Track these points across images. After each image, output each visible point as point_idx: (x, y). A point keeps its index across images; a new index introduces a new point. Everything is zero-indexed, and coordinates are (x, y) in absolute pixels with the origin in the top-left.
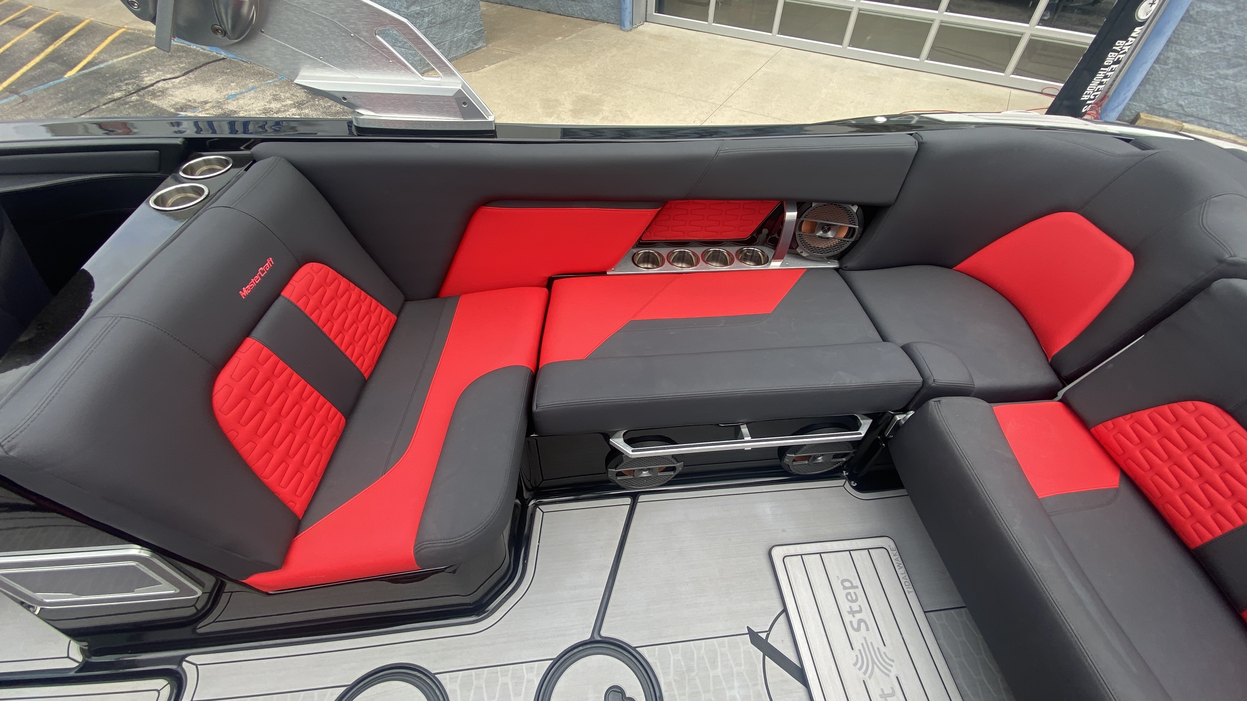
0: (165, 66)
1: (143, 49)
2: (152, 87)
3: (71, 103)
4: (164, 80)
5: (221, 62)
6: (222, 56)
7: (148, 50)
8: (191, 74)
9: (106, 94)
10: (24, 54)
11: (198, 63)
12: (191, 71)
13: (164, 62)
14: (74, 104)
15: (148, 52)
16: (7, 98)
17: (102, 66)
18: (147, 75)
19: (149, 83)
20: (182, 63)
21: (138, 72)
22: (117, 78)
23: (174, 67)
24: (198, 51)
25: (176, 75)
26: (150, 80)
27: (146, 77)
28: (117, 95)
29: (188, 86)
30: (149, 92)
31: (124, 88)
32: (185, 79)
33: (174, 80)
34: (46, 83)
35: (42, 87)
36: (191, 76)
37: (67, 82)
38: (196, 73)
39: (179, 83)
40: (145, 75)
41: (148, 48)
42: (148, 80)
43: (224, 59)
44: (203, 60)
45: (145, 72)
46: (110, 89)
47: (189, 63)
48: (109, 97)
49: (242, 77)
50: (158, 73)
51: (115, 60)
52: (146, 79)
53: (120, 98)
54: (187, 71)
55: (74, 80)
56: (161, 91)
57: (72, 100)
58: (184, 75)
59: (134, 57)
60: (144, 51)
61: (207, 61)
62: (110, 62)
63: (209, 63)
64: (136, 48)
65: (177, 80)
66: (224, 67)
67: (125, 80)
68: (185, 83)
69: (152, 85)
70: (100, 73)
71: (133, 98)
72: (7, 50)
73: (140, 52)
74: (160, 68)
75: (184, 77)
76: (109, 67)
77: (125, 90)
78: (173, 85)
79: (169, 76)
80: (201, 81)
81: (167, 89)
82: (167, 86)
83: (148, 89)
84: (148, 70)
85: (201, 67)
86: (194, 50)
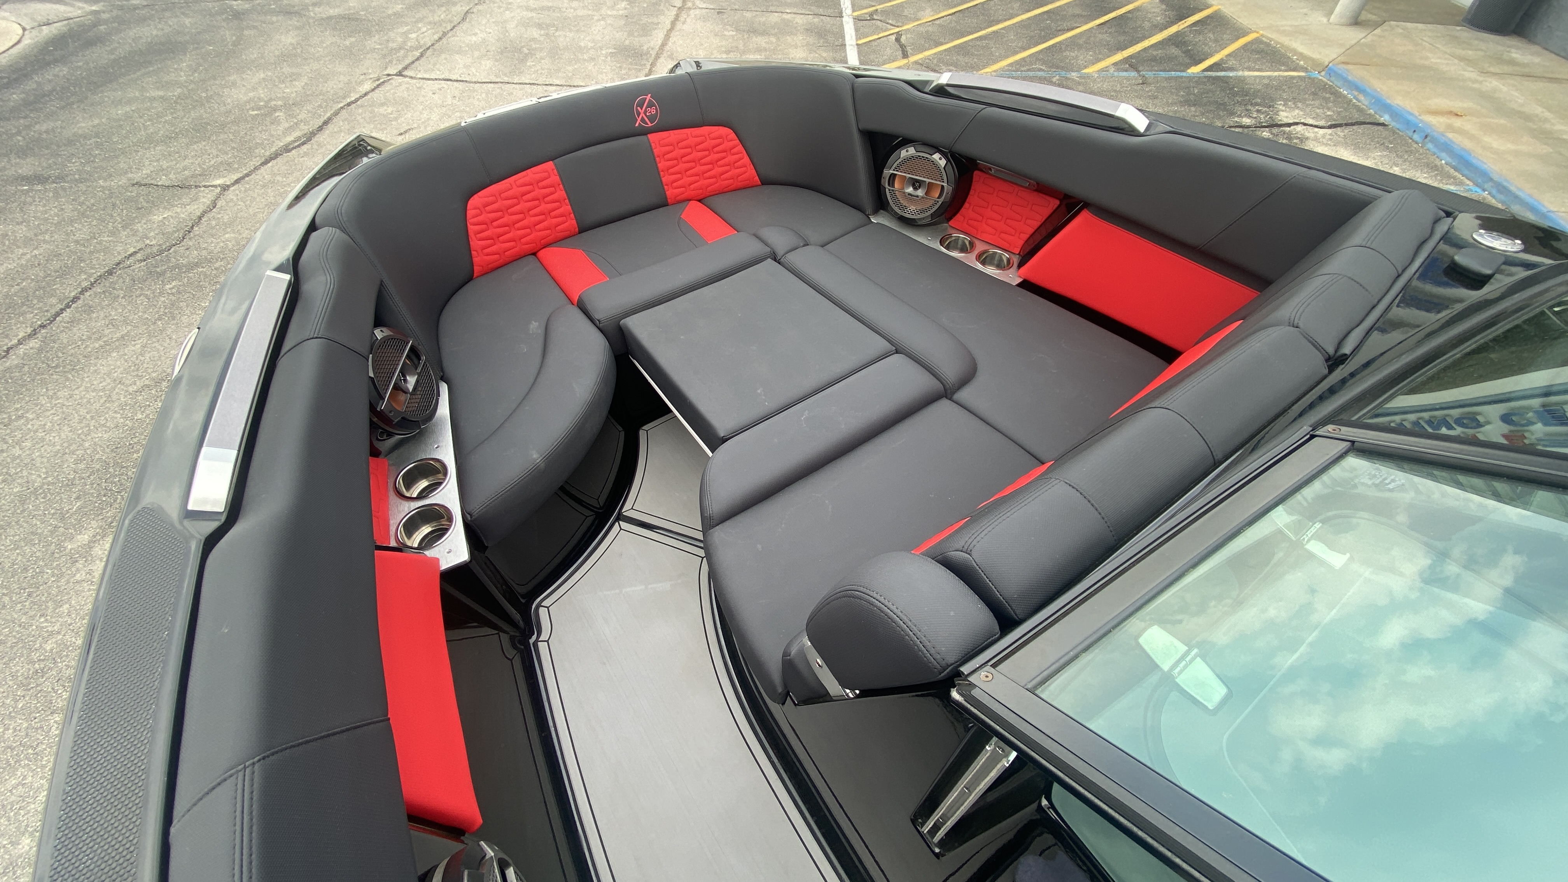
0: (1307, 105)
1: (1280, 70)
2: (1288, 129)
3: (1193, 109)
4: (1305, 124)
5: (1380, 128)
6: (1382, 120)
7: (1286, 74)
8: (1339, 128)
9: (1232, 114)
10: (1147, 25)
11: (1350, 118)
12: (1340, 125)
13: (1305, 100)
14: (1195, 111)
15: (1286, 77)
16: (1126, 71)
17: (1231, 74)
18: (1284, 108)
19: (1286, 121)
20: (1329, 109)
21: (1273, 100)
22: (1247, 98)
23: (1318, 111)
24: (1351, 100)
25: (1322, 123)
26: (1287, 117)
27: (1283, 111)
28: (1246, 121)
29: (1335, 145)
30: (1284, 133)
31: (1255, 116)
32: (1330, 135)
33: (1316, 130)
34: (1168, 71)
35: (1163, 74)
36: (1339, 133)
37: (1190, 78)
38: (1346, 131)
39: (1324, 136)
40: (1281, 107)
41: (1286, 71)
42: (1285, 116)
43: (1383, 125)
44: (1357, 117)
45: (1281, 104)
46: (1239, 109)
47: (1339, 113)
48: (1236, 119)
49: (1410, 162)
50: (1297, 111)
51: (1246, 73)
52: (1281, 113)
53: (1248, 127)
54: (1334, 123)
55: (1198, 80)
56: (1299, 138)
57: (1194, 105)
58: (1330, 127)
59: (1269, 77)
60: (1281, 73)
61: (1362, 119)
62: (1240, 73)
63: (1364, 123)
64: (1272, 66)
65: (1321, 131)
66: (1385, 138)
67: (1257, 104)
68: (1331, 139)
69: (1289, 125)
70: (1227, 83)
71: (1264, 133)
72: (1129, 12)
73: (1276, 74)
74: (1300, 105)
75: (1329, 131)
76: (1241, 80)
77: (1255, 118)
78: (1316, 136)
79: (1311, 122)
80: (1352, 145)
81: (1307, 138)
82: (1307, 134)
83: (1284, 129)
84: (1286, 101)
85: (1353, 124)
86: (1345, 97)
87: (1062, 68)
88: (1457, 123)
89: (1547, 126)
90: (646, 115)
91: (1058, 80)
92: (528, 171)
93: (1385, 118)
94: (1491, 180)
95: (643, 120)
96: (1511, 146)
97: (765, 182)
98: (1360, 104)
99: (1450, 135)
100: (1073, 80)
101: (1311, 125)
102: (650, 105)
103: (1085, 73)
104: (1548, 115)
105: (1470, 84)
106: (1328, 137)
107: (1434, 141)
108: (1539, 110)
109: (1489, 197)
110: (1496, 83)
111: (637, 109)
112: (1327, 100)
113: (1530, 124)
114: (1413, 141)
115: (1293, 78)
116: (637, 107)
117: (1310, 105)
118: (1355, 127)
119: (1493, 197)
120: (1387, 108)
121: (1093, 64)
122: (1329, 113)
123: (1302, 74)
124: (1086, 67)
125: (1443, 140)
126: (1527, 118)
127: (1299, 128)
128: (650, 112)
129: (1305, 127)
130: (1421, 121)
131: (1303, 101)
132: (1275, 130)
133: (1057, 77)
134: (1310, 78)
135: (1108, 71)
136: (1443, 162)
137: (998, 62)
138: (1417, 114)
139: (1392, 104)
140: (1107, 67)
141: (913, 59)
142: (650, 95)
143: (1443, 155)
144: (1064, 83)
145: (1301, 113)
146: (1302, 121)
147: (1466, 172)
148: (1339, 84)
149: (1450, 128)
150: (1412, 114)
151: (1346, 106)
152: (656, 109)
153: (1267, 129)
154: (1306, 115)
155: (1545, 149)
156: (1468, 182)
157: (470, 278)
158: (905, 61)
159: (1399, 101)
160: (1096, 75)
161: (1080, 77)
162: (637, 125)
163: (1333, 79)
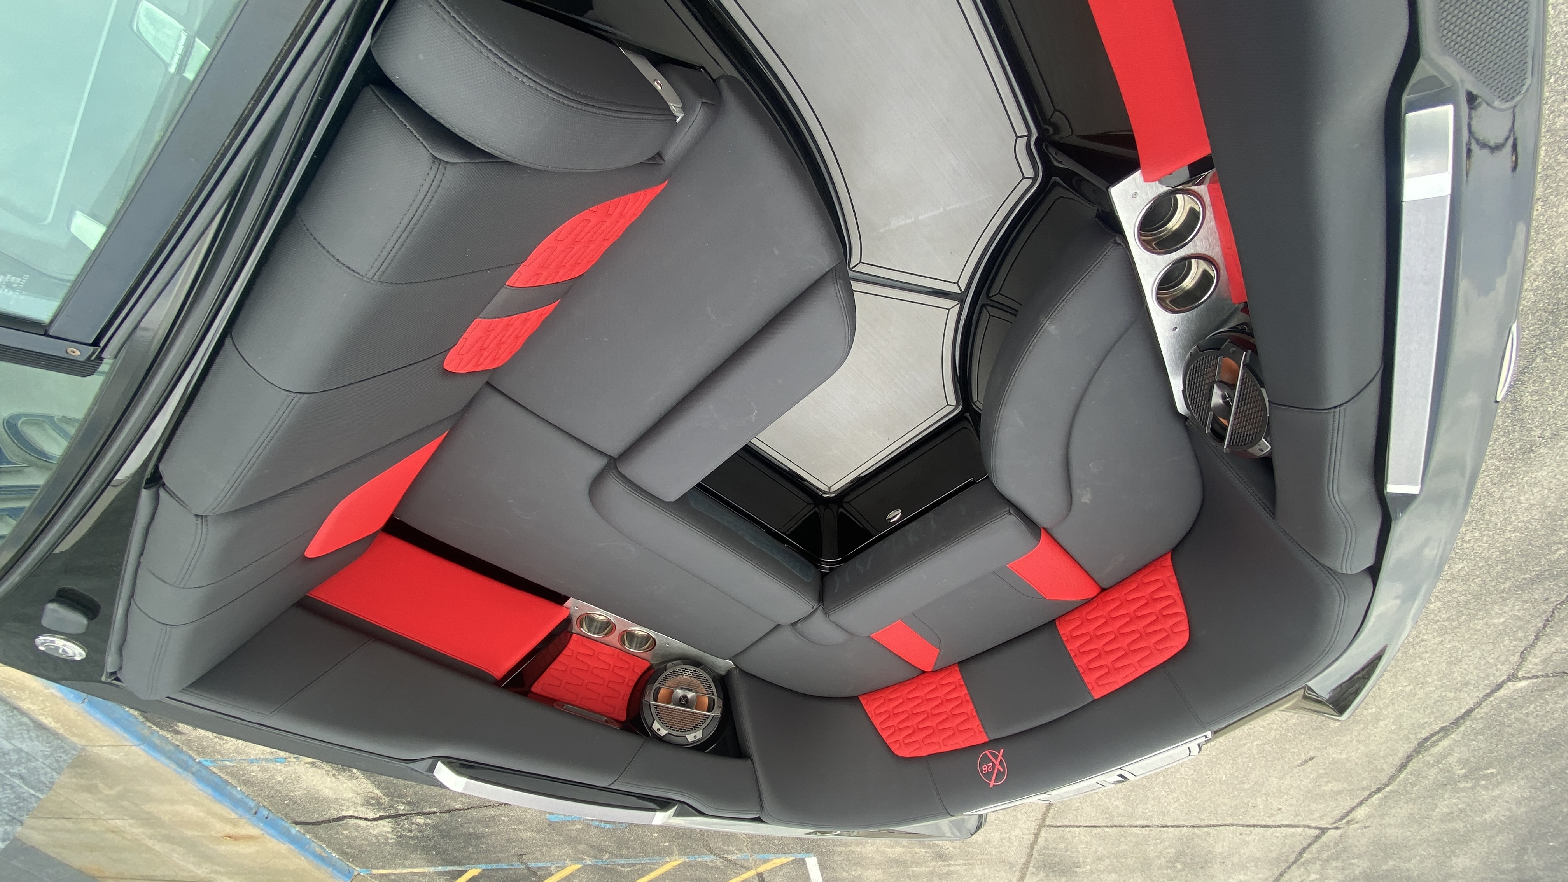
87: (601, 868)
88: (229, 829)
89: (150, 831)
90: (993, 763)
91: (604, 856)
92: (1122, 684)
93: (295, 830)
94: (193, 774)
95: (996, 757)
96: (178, 808)
97: (854, 700)
98: (320, 843)
99: (233, 816)
100: (589, 856)
101: (361, 819)
102: (989, 775)
103: (578, 863)
104: (150, 843)
105: (221, 869)
106: (344, 808)
107: (248, 809)
108: (158, 847)
109: (195, 757)
110: (198, 871)
111: (1004, 769)
112: (350, 846)
113: (164, 832)
114: (268, 808)
115: (383, 867)
116: (1004, 771)
117: (364, 840)
118: (321, 819)
119: (191, 757)
120: (294, 841)
121: (571, 874)
122: (346, 832)
123: (375, 872)
124: (578, 870)
125: (240, 811)
126: (168, 839)
127: (371, 815)
128: (988, 767)
129: (366, 817)
130: (261, 829)
131: (371, 844)
132: (393, 812)
133: (605, 858)
134: (368, 868)
135: (557, 867)
136: (239, 789)
137: (666, 873)
138: (266, 836)
139: (289, 845)
140: (558, 871)
141: (752, 873)
142: (991, 786)
143: (239, 796)
144: (597, 853)
145: (371, 831)
146: (369, 823)
147: (216, 780)
148: (340, 862)
149: (235, 824)
150: (270, 835)
151: (332, 841)
152: (982, 770)
153: (401, 813)
154: (365, 829)
155: (149, 807)
156: (215, 770)
157: (1174, 551)
158: (760, 870)
159: (284, 847)
160: (567, 862)
161: (583, 859)
162: (1002, 750)
163: (346, 868)
